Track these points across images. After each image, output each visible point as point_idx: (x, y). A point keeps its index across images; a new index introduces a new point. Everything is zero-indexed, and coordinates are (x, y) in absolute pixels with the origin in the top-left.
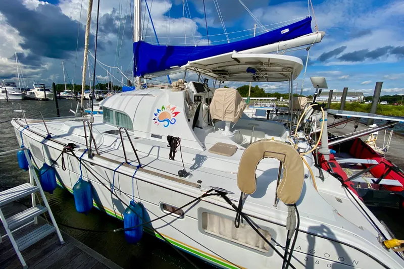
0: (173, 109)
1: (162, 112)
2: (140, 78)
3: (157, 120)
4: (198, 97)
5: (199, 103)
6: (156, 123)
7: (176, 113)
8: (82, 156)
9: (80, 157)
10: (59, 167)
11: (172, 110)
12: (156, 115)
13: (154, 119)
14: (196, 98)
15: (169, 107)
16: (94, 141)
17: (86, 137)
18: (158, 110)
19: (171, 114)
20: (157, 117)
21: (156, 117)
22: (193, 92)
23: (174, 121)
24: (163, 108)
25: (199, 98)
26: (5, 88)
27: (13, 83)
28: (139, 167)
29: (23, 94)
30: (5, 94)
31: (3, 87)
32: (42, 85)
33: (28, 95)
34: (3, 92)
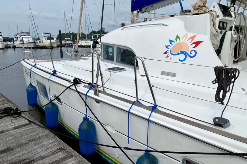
0: (193, 38)
1: (176, 43)
2: (138, 12)
3: (169, 53)
4: (223, 23)
5: (223, 31)
6: (167, 57)
7: (197, 43)
8: (88, 92)
9: (85, 93)
10: (61, 105)
11: (191, 40)
12: (167, 47)
13: (166, 53)
14: (221, 24)
15: (186, 36)
16: (101, 75)
17: (92, 72)
18: (171, 41)
19: (189, 44)
20: (169, 50)
21: (167, 49)
22: (218, 16)
23: (193, 53)
24: (178, 37)
25: (225, 25)
26: (23, 38)
27: (28, 33)
28: (154, 108)
29: (34, 42)
30: (22, 43)
31: (21, 37)
32: (49, 34)
33: (38, 43)
34: (20, 41)
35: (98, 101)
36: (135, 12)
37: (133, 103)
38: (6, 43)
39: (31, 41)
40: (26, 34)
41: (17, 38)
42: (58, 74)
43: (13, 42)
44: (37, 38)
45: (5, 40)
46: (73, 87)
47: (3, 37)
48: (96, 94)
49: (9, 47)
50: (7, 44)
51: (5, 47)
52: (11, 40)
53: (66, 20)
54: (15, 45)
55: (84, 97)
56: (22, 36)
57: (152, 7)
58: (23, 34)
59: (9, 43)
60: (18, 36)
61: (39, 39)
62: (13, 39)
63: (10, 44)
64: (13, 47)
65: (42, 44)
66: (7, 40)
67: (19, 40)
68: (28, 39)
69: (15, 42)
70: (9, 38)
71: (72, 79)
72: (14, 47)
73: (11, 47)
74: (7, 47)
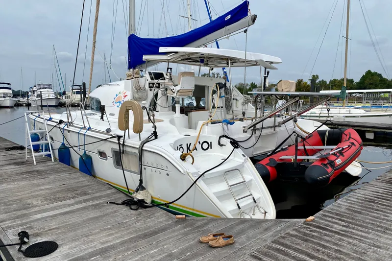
1: (118, 96)
5: (157, 89)
6: (113, 104)
9: (63, 128)
10: (54, 142)
12: (114, 98)
14: (151, 85)
15: (123, 92)
18: (116, 95)
19: (123, 97)
21: (114, 100)
24: (120, 93)
25: (157, 85)
26: (41, 92)
27: (49, 85)
28: (89, 129)
29: (57, 98)
30: (40, 99)
31: (38, 91)
32: (79, 86)
33: (63, 99)
34: (38, 96)
35: (69, 131)
36: (131, 70)
37: (82, 128)
38: (17, 100)
39: (52, 96)
40: (46, 86)
41: (34, 91)
42: (53, 120)
43: (27, 98)
44: (62, 92)
45: (16, 94)
46: (58, 126)
47: (13, 91)
48: (68, 127)
49: (21, 105)
50: (19, 101)
51: (15, 105)
52: (25, 95)
53: (106, 66)
54: (30, 102)
55: (62, 130)
56: (40, 89)
57: (142, 66)
58: (42, 87)
59: (21, 100)
60: (35, 89)
61: (64, 93)
62: (28, 93)
63: (23, 101)
64: (26, 105)
65: (68, 101)
66: (19, 95)
67: (36, 95)
68: (48, 94)
69: (30, 97)
70: (22, 92)
71: (58, 121)
72: (29, 105)
73: (24, 105)
74: (18, 105)
